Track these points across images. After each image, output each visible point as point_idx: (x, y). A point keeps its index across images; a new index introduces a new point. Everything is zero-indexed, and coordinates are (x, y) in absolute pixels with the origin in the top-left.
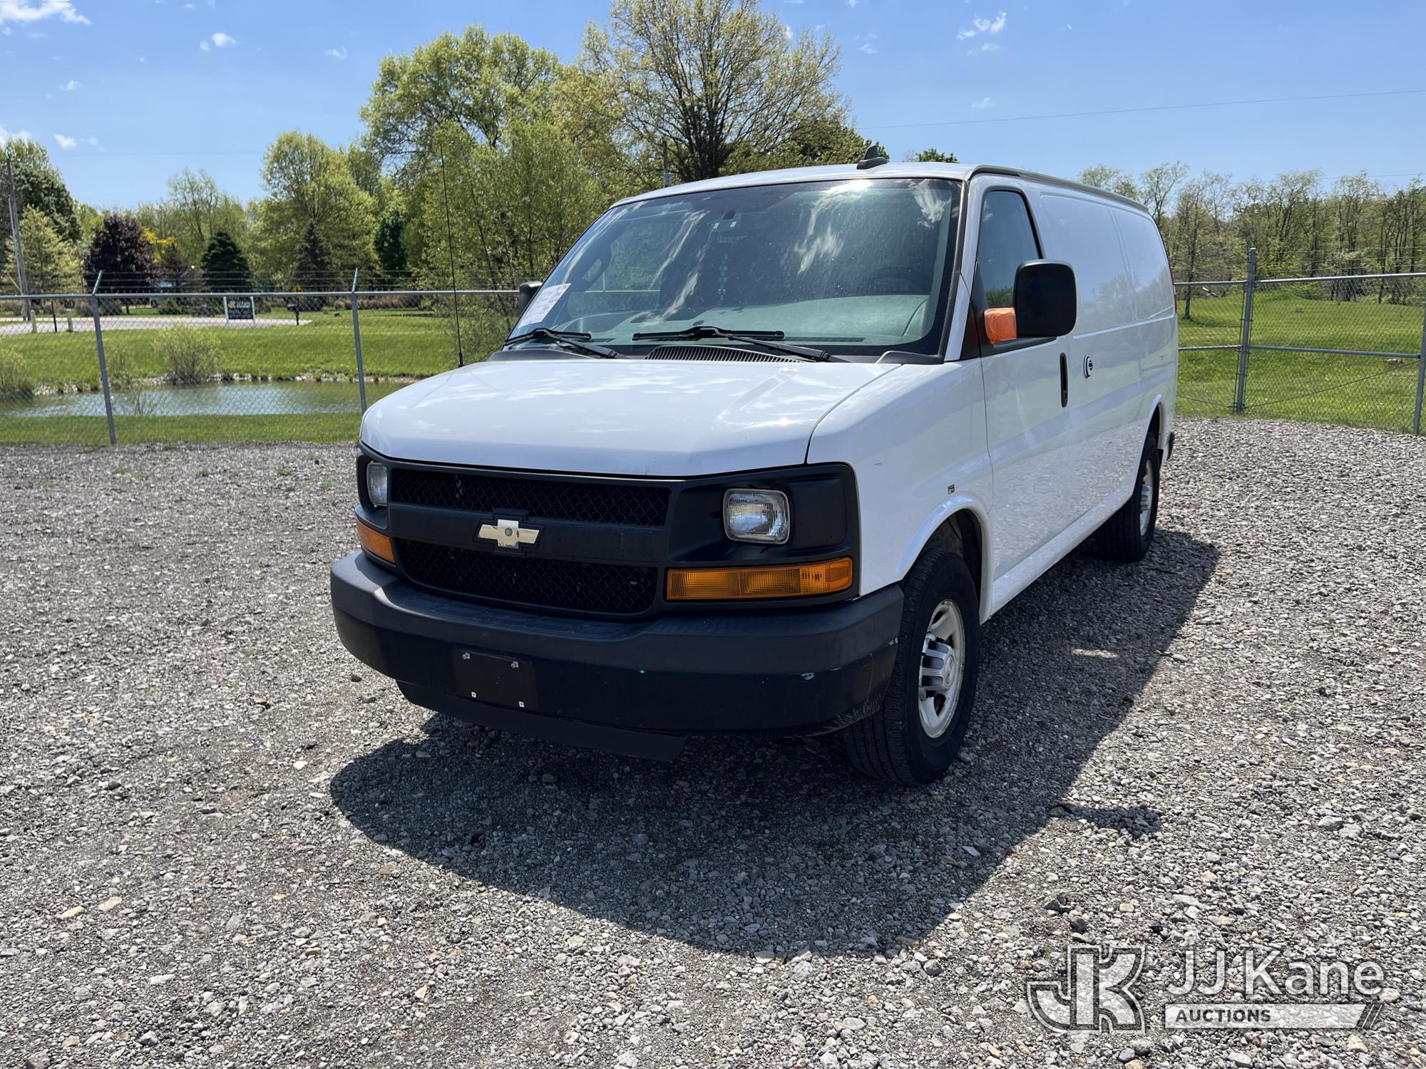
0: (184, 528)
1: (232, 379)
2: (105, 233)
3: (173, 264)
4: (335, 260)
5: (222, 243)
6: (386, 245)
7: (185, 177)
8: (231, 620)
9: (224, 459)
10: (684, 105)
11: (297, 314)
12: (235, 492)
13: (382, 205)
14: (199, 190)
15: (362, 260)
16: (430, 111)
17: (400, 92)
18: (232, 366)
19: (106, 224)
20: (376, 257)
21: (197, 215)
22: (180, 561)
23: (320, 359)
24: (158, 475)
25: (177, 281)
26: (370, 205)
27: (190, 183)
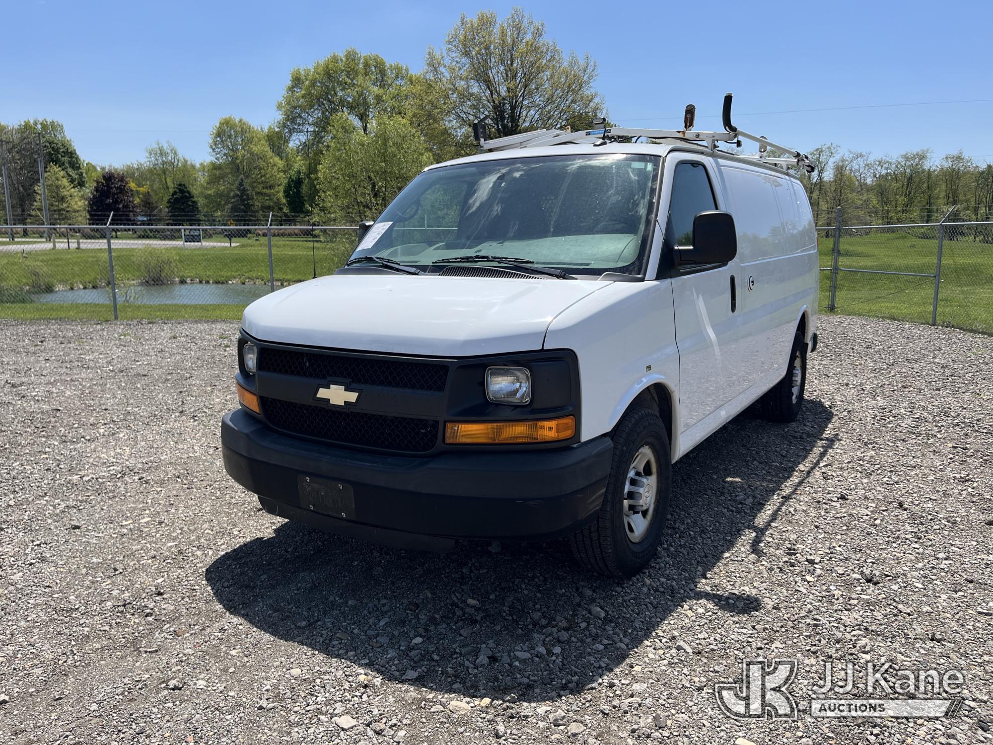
0: (165, 366)
1: (186, 282)
2: (102, 183)
3: (148, 205)
4: (257, 203)
5: (181, 191)
6: (291, 193)
7: (157, 146)
8: (196, 411)
9: (185, 329)
10: (494, 102)
11: (230, 240)
12: (194, 348)
13: (289, 166)
14: (166, 154)
15: (275, 203)
16: (323, 104)
17: (303, 92)
18: (187, 273)
19: (104, 177)
20: (284, 201)
21: (164, 172)
22: (164, 383)
23: (245, 269)
24: (147, 338)
25: (150, 216)
26: (281, 166)
27: (160, 150)
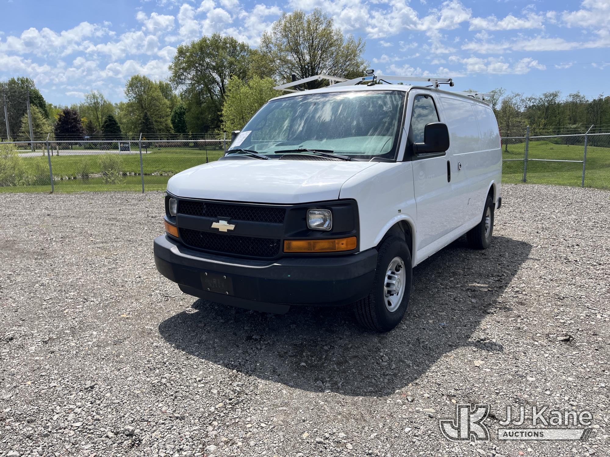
1: (126, 174)
2: (63, 116)
3: (90, 128)
4: (155, 127)
5: (110, 120)
6: (176, 121)
7: (91, 93)
10: (301, 65)
13: (174, 105)
14: (97, 98)
15: (166, 127)
16: (197, 67)
17: (185, 59)
19: (64, 113)
20: (171, 126)
21: (96, 108)
25: (91, 135)
26: (168, 104)
27: (93, 96)
